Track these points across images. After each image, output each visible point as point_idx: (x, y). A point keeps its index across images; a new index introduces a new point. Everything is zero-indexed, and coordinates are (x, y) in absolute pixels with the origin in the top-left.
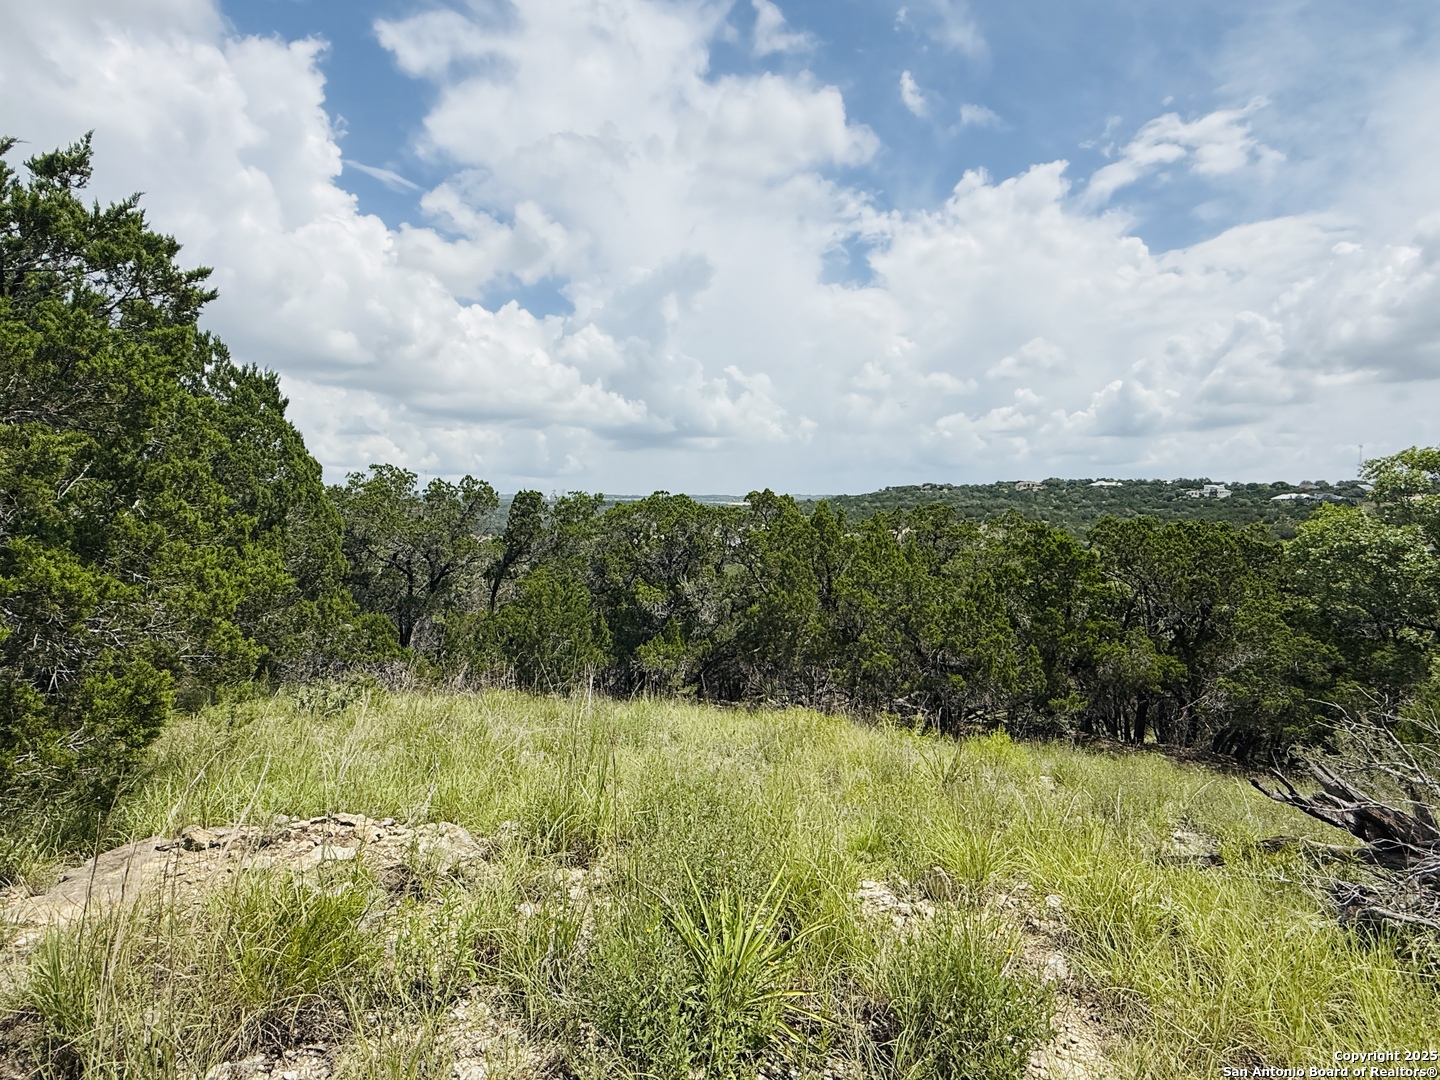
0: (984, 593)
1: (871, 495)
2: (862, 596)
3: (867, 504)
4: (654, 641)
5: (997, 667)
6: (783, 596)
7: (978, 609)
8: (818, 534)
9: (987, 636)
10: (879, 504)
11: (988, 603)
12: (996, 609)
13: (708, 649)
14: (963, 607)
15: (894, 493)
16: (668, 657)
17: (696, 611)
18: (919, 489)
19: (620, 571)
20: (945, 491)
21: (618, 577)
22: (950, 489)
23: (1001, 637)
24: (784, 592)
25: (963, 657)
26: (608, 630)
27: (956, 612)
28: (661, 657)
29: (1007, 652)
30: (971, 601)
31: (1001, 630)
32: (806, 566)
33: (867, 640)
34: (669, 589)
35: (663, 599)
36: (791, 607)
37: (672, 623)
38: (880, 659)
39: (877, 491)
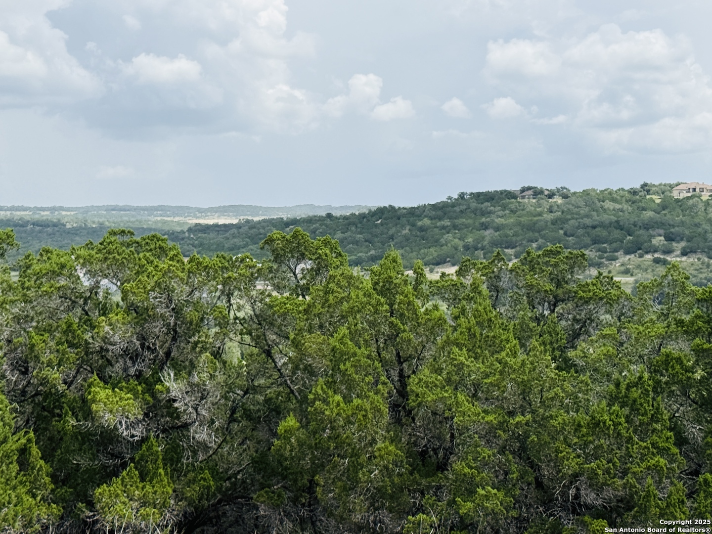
0: (636, 395)
1: (434, 207)
2: (457, 403)
3: (426, 222)
4: (123, 480)
5: (658, 506)
6: (338, 405)
7: (628, 420)
8: (386, 307)
9: (642, 460)
10: (447, 222)
11: (642, 411)
12: (654, 419)
13: (209, 487)
14: (606, 417)
15: (474, 205)
16: (144, 504)
17: (186, 426)
18: (515, 197)
19: (59, 365)
20: (559, 200)
21: (55, 376)
22: (565, 197)
23: (663, 462)
24: (338, 398)
25: (608, 493)
26: (42, 462)
27: (596, 425)
28: (135, 505)
29: (672, 483)
30: (616, 407)
31: (663, 452)
32: (369, 357)
33: (467, 470)
34: (143, 393)
35: (135, 410)
36: (350, 422)
37: (149, 448)
38: (487, 497)
39: (445, 199)
